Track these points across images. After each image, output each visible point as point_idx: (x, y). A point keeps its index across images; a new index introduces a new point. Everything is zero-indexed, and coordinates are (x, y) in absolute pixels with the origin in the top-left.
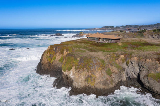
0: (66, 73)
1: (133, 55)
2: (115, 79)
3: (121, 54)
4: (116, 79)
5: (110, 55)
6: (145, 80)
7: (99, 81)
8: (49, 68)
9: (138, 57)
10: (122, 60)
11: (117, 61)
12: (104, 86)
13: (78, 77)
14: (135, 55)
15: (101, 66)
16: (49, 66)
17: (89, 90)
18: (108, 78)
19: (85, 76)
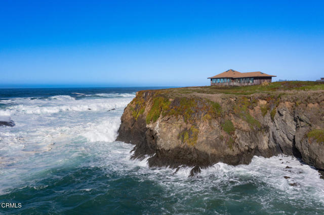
0: (150, 126)
1: (284, 98)
2: (241, 141)
3: (260, 98)
4: (243, 142)
5: (236, 98)
6: (303, 144)
7: (204, 138)
8: (131, 128)
9: (293, 101)
10: (262, 110)
11: (251, 112)
12: (215, 150)
13: (167, 130)
14: (287, 97)
15: (210, 113)
16: (132, 125)
17: (184, 155)
18: (224, 136)
19: (179, 128)
